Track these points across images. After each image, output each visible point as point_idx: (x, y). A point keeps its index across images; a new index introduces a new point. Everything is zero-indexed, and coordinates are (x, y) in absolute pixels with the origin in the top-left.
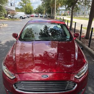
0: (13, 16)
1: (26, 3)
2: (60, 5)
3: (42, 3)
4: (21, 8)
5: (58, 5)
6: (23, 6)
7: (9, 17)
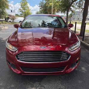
0: (13, 20)
1: (25, 9)
2: (56, 10)
3: (40, 9)
4: (20, 14)
5: (54, 10)
6: (22, 12)
7: (9, 21)
